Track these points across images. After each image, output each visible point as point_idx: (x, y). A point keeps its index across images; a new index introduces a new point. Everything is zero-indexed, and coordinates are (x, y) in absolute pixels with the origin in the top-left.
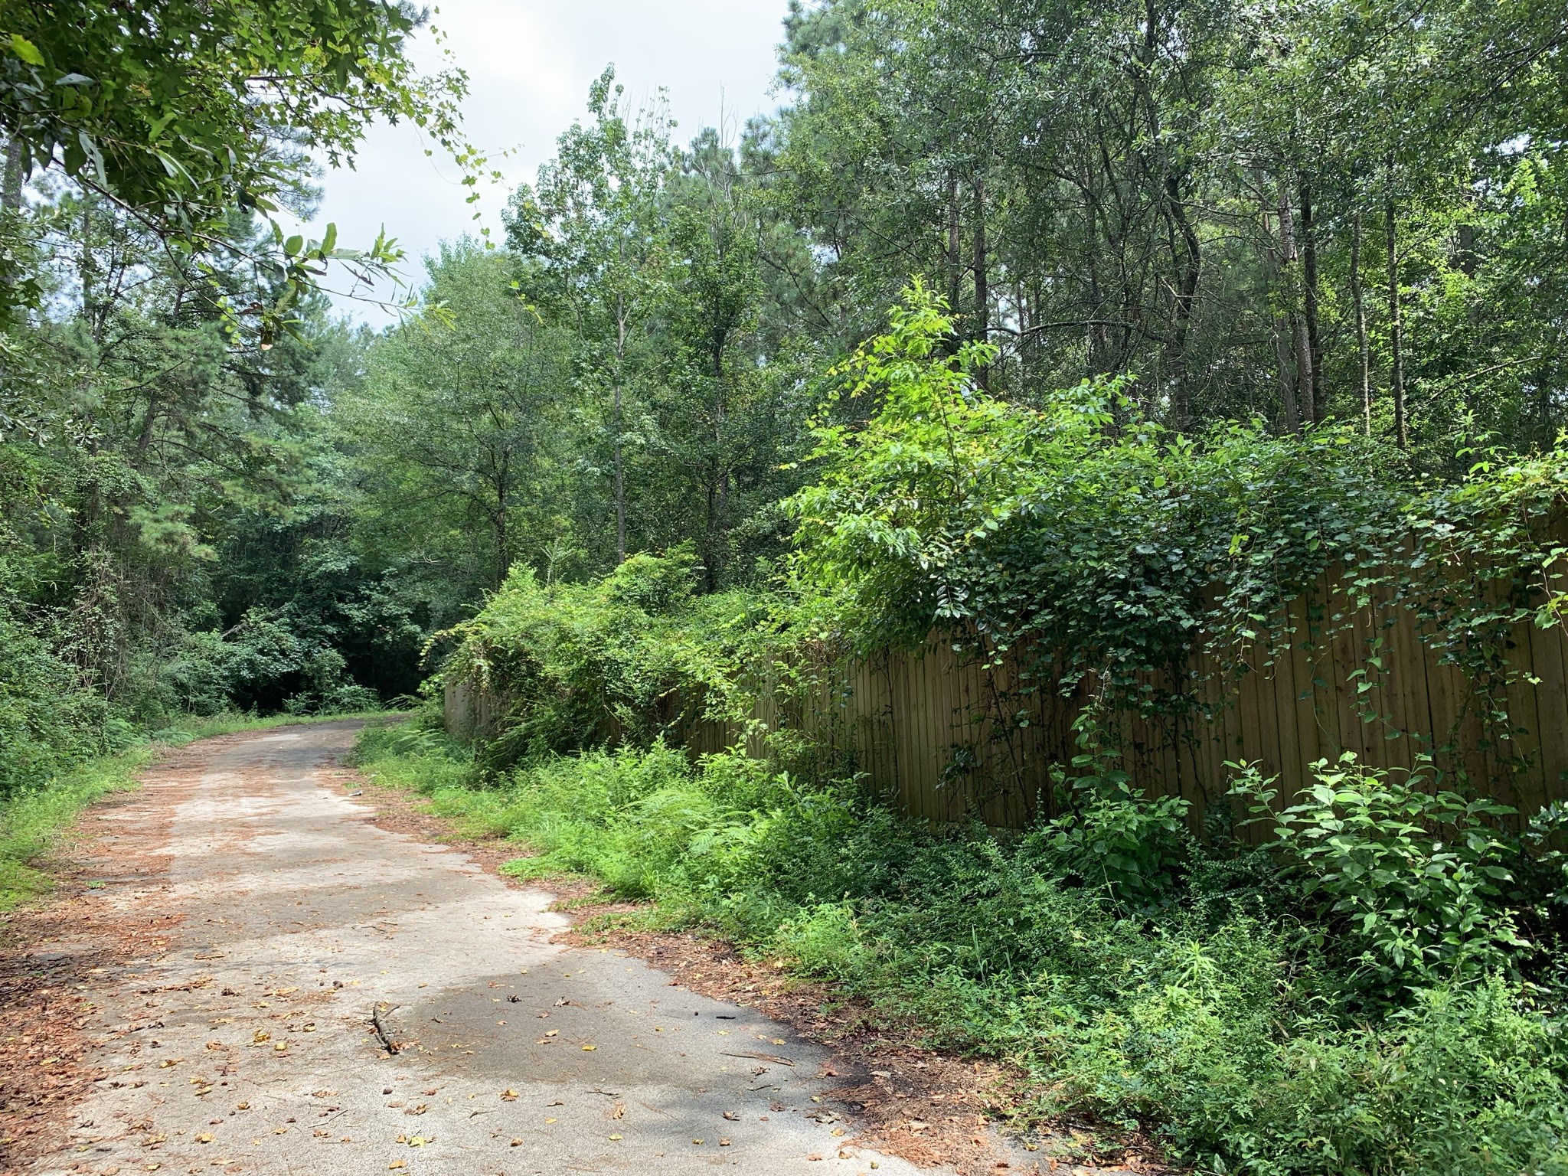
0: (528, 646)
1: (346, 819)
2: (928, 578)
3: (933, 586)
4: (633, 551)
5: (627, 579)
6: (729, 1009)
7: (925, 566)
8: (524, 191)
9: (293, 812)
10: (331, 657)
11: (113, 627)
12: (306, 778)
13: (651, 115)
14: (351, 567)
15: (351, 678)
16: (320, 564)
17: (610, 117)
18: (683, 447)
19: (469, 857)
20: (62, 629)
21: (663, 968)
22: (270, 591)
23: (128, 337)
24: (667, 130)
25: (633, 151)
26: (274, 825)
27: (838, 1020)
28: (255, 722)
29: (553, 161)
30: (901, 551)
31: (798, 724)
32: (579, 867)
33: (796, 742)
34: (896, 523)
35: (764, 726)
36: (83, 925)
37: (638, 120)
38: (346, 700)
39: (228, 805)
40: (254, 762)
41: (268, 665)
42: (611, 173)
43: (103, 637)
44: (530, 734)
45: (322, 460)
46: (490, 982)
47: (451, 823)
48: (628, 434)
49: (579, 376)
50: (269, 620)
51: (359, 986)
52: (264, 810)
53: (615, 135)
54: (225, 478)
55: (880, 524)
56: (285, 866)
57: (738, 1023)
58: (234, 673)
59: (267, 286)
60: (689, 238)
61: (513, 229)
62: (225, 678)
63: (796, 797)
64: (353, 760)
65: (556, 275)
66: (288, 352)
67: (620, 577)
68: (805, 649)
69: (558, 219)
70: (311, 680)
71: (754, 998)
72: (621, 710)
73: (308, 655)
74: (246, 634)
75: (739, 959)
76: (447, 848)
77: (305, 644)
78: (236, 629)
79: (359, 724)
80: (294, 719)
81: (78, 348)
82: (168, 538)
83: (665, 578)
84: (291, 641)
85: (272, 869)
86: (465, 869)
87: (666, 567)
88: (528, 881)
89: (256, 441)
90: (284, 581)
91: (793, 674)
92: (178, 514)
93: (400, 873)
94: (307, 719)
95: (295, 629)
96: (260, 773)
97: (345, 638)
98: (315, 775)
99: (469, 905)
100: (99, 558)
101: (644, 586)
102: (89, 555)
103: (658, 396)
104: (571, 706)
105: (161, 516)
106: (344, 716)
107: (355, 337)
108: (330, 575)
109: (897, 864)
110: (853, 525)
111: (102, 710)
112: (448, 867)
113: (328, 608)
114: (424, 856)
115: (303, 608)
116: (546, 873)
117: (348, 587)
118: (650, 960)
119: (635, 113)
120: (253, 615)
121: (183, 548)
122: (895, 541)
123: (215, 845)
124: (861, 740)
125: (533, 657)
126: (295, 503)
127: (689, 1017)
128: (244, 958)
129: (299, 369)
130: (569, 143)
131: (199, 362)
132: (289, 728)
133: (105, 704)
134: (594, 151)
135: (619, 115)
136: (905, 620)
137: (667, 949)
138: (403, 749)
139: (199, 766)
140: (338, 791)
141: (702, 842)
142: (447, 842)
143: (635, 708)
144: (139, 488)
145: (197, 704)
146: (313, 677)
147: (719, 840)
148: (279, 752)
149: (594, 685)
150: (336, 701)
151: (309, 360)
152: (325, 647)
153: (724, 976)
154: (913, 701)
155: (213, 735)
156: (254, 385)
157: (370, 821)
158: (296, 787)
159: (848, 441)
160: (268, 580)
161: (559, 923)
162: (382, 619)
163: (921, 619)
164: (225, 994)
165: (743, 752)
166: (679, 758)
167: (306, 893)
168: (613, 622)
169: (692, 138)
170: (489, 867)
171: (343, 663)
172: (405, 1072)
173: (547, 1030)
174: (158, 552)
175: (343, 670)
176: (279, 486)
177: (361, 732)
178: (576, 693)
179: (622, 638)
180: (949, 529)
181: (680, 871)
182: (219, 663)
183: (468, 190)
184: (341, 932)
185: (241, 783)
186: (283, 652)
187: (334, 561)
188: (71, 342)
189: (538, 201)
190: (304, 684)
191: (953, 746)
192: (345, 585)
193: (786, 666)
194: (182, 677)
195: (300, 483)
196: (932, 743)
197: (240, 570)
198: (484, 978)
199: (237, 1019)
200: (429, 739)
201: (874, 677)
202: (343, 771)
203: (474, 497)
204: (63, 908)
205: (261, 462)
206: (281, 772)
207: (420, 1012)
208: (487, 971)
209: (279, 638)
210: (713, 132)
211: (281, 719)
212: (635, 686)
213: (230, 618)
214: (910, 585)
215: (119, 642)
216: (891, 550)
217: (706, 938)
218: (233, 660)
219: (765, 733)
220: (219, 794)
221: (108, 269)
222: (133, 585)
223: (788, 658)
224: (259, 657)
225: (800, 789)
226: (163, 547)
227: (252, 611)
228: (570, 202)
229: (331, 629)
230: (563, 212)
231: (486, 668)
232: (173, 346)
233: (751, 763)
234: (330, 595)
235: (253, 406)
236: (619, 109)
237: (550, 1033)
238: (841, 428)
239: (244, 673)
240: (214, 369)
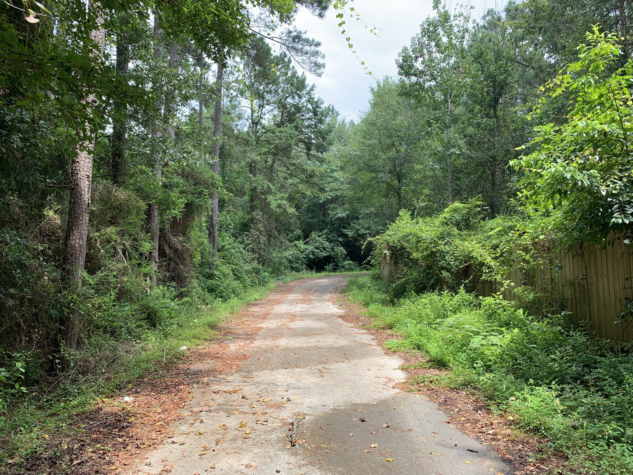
0: (406, 245)
1: (332, 315)
2: (606, 201)
3: (611, 205)
4: (453, 201)
5: (449, 214)
6: (476, 445)
7: (604, 193)
8: (405, 49)
9: (314, 311)
10: (341, 250)
11: (263, 239)
12: (325, 297)
13: (462, 6)
14: (348, 216)
15: (348, 258)
16: (336, 214)
17: (442, 11)
18: (479, 154)
19: (373, 337)
20: (247, 240)
21: (445, 411)
22: (319, 225)
23: (265, 133)
24: (469, 11)
25: (454, 24)
26: (304, 316)
27: (542, 467)
28: (315, 275)
29: (418, 34)
30: (586, 183)
31: (532, 284)
32: (419, 347)
33: (529, 293)
34: (582, 168)
35: (513, 284)
36: (215, 357)
37: (455, 9)
38: (347, 267)
39: (293, 307)
40: (309, 290)
41: (319, 253)
42: (444, 36)
43: (260, 243)
44: (407, 283)
45: (336, 174)
46: (355, 407)
47: (372, 320)
48: (452, 150)
49: (430, 126)
50: (319, 236)
51: (298, 401)
52: (304, 310)
53: (446, 18)
54: (300, 183)
55: (572, 168)
56: (299, 335)
57: (478, 456)
58: (307, 256)
59: (311, 108)
60: (480, 57)
61: (401, 67)
62: (304, 258)
63: (527, 322)
64: (344, 291)
65: (420, 84)
66: (319, 132)
67: (446, 214)
68: (534, 244)
69: (420, 59)
70: (334, 259)
71: (493, 439)
72: (445, 274)
73: (333, 249)
74: (311, 242)
75: (489, 412)
76: (366, 331)
77: (332, 245)
78: (307, 240)
79: (348, 276)
80: (328, 273)
81: (248, 138)
82: (279, 206)
83: (468, 213)
84: (327, 244)
85: (293, 336)
86: (369, 343)
87: (468, 208)
88: (394, 352)
89: (309, 168)
90: (324, 222)
91: (527, 257)
92: (283, 197)
93: (342, 342)
94: (333, 274)
95: (328, 239)
96: (309, 294)
97: (346, 243)
98: (328, 296)
99: (364, 362)
100: (258, 214)
101: (458, 217)
102: (254, 213)
103: (467, 132)
104: (424, 271)
105: (277, 199)
106: (346, 273)
107: (348, 126)
108: (340, 219)
109: (589, 366)
110: (553, 170)
111: (260, 269)
112: (363, 341)
113: (339, 231)
114: (355, 335)
115: (331, 232)
116: (403, 349)
117: (346, 223)
118: (440, 404)
119: (454, 6)
120: (313, 235)
121: (285, 210)
122: (583, 179)
123: (279, 324)
124: (568, 293)
125: (408, 250)
126: (327, 192)
127: (451, 448)
128: (260, 379)
129: (324, 139)
130: (426, 26)
131: (288, 140)
132: (325, 277)
133: (260, 267)
134: (435, 26)
135: (446, 8)
136: (591, 226)
137: (450, 398)
138: (361, 287)
139: (290, 291)
140: (334, 304)
141: (476, 342)
142: (366, 329)
143: (451, 274)
144: (270, 188)
145: (295, 267)
146: (335, 258)
147: (484, 342)
148: (319, 286)
149: (434, 261)
150: (343, 267)
151: (327, 135)
152: (339, 246)
153: (477, 421)
154: (600, 273)
155: (299, 279)
156: (308, 146)
157: (341, 317)
158: (319, 301)
159: (556, 131)
160: (318, 221)
161: (401, 376)
162: (359, 235)
163: (603, 225)
164: (243, 398)
165: (501, 297)
166: (471, 298)
167: (301, 348)
168: (441, 234)
169: (482, 15)
170: (380, 344)
171: (345, 252)
172: (293, 459)
173: (371, 443)
174: (276, 211)
175: (346, 255)
176: (318, 185)
177: (348, 279)
178: (427, 266)
179: (446, 241)
180: (621, 171)
181: (464, 356)
182: (302, 252)
183: (339, 20)
184: (304, 370)
185: (301, 298)
186: (324, 248)
187: (341, 213)
188: (246, 136)
189: (411, 53)
190: (332, 260)
191: (626, 299)
192: (344, 222)
193: (524, 254)
194: (290, 257)
195: (325, 183)
196: (612, 297)
197: (309, 218)
198: (354, 405)
199: (241, 412)
200: (370, 283)
201: (575, 259)
202: (339, 295)
203: (388, 184)
204: (214, 348)
205: (311, 176)
206: (317, 294)
207: (316, 422)
208: (357, 401)
209: (323, 243)
210: (492, 10)
211: (324, 273)
212: (451, 263)
213: (306, 236)
214: (593, 206)
215: (265, 245)
216: (580, 183)
217: (473, 394)
218: (307, 251)
219: (514, 287)
220: (292, 302)
221: (258, 108)
222: (269, 224)
223: (526, 250)
224: (315, 250)
225: (530, 318)
226: (278, 210)
227: (313, 233)
228: (425, 51)
229: (341, 239)
230: (422, 55)
231: (388, 254)
232: (279, 134)
233: (505, 303)
234: (340, 226)
235: (308, 155)
236: (447, 6)
237: (372, 446)
238: (552, 125)
239: (311, 256)
240: (293, 142)
